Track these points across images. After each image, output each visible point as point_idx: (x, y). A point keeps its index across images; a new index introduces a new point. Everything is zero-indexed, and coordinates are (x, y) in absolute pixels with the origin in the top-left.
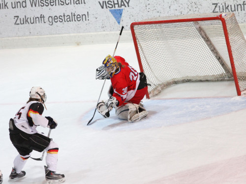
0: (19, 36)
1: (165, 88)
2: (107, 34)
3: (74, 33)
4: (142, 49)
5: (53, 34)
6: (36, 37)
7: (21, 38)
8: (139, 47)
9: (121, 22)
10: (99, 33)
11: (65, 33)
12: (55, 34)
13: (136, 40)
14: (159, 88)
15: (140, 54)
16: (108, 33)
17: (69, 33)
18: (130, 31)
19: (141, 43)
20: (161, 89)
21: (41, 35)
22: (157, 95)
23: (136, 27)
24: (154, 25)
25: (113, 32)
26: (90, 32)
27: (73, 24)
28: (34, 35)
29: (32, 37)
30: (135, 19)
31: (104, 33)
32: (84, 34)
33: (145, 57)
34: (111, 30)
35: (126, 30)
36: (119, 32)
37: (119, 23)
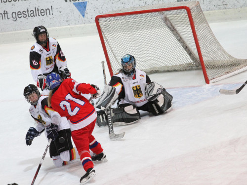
2: (72, 28)
4: (107, 40)
5: (18, 30)
6: (0, 33)
8: (105, 40)
9: (86, 15)
10: (64, 27)
11: (29, 29)
13: (101, 33)
15: (107, 47)
16: (73, 26)
18: (95, 24)
19: (106, 36)
21: (5, 32)
23: (100, 20)
24: (118, 17)
25: (78, 26)
26: (55, 26)
27: (37, 19)
30: (99, 11)
31: (69, 26)
33: (111, 50)
34: (75, 24)
35: (91, 23)
36: (84, 25)
37: (83, 16)
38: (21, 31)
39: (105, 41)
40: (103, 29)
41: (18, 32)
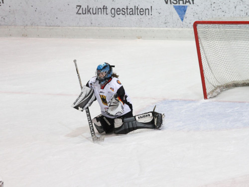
0: (80, 26)
1: (224, 90)
2: (169, 31)
3: (136, 27)
4: (203, 48)
5: (115, 26)
6: (97, 28)
7: (81, 28)
8: (200, 46)
9: (184, 19)
10: (162, 29)
11: (127, 26)
12: (117, 27)
13: (198, 39)
14: (218, 90)
15: (201, 54)
16: (170, 29)
17: (131, 27)
18: (193, 29)
19: (203, 43)
20: (219, 91)
21: (102, 27)
22: (215, 96)
23: (199, 26)
25: (175, 29)
26: (152, 27)
27: (135, 17)
28: (95, 26)
29: (93, 28)
30: (199, 17)
31: (166, 29)
32: (146, 28)
33: (206, 57)
34: (173, 27)
35: (189, 27)
36: (182, 29)
37: (182, 20)
38: (118, 28)
39: (201, 48)
40: (200, 35)
41: (115, 28)
